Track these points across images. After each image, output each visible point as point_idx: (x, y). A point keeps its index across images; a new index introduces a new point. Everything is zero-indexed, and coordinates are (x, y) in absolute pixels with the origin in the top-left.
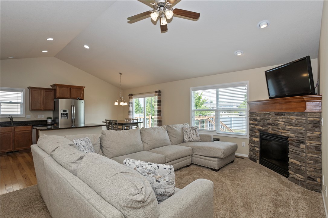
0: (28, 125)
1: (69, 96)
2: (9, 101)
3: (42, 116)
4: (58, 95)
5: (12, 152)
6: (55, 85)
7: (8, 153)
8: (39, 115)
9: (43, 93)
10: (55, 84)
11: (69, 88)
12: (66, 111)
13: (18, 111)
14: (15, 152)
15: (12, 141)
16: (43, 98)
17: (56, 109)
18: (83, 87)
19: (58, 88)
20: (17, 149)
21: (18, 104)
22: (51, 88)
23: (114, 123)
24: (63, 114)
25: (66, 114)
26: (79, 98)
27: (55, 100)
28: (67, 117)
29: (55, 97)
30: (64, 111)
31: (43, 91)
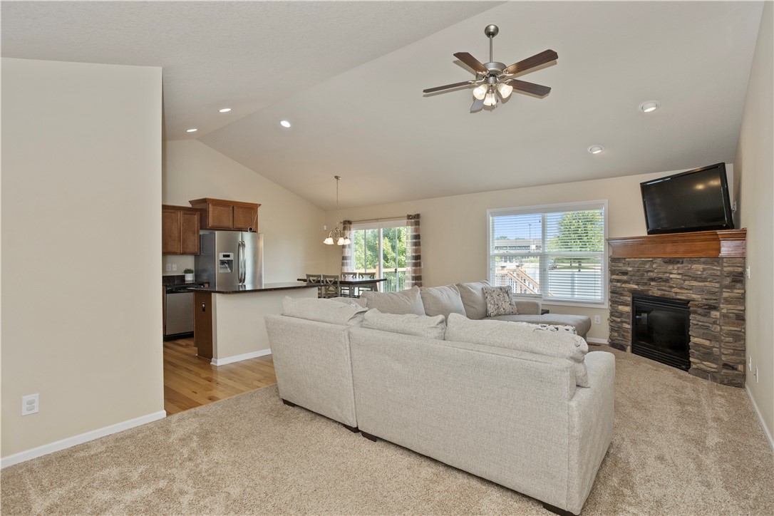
1: (231, 225)
3: (172, 267)
4: (211, 222)
6: (204, 201)
8: (167, 265)
9: (179, 217)
10: (204, 199)
11: (231, 208)
12: (228, 256)
18: (257, 204)
19: (211, 207)
22: (190, 206)
23: (331, 281)
24: (223, 262)
25: (230, 263)
26: (251, 229)
27: (202, 232)
28: (231, 269)
29: (203, 225)
30: (224, 256)
31: (180, 214)
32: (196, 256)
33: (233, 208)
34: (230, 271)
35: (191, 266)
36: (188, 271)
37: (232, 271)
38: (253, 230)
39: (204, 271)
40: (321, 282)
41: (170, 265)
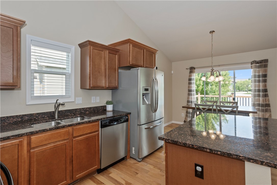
0: (95, 121)
3: (96, 100)
10: (129, 40)
12: (148, 90)
16: (105, 64)
20: (78, 176)
21: (62, 76)
30: (145, 90)
31: (106, 52)
33: (144, 50)
34: (148, 103)
36: (109, 103)
40: (213, 110)
41: (95, 97)
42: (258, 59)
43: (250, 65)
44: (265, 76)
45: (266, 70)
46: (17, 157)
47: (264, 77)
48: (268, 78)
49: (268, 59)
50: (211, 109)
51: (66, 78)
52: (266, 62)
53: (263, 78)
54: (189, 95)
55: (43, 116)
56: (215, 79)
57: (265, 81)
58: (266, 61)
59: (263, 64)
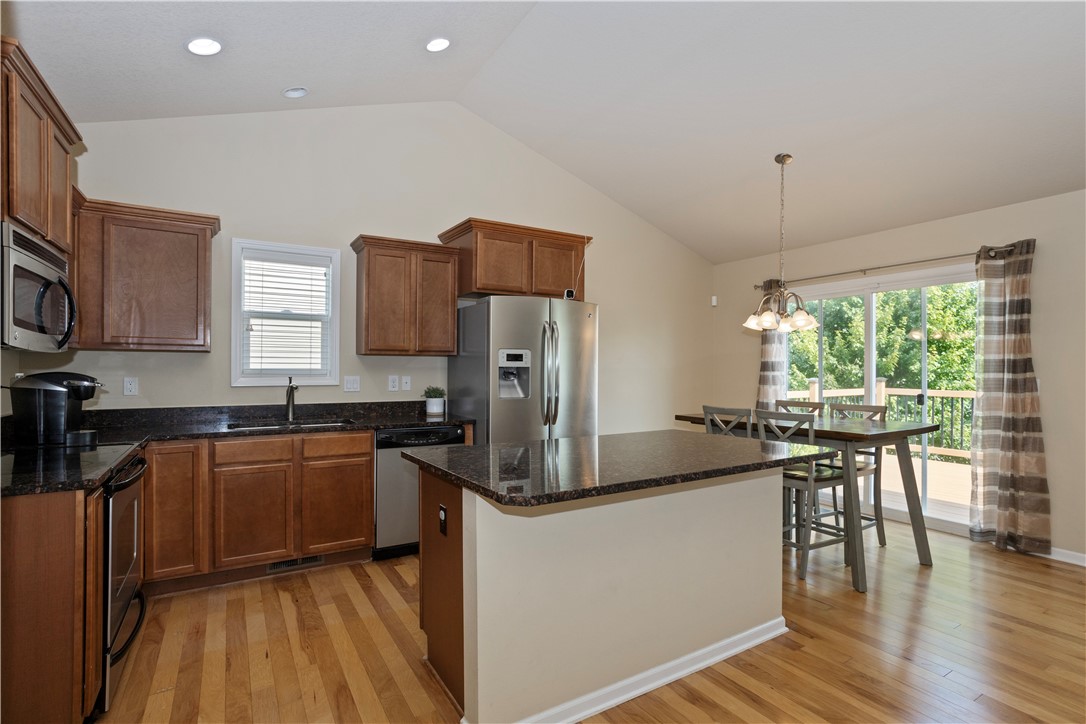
0: (359, 430)
1: (525, 281)
2: (279, 311)
3: (401, 383)
4: (481, 276)
5: (292, 563)
6: (468, 226)
7: (275, 565)
8: (391, 378)
9: (413, 267)
10: (469, 221)
11: (525, 245)
12: (518, 358)
13: (313, 355)
14: (306, 560)
15: (291, 508)
16: (413, 291)
17: (464, 351)
18: (583, 237)
19: (480, 242)
20: (315, 547)
21: (315, 324)
22: (438, 242)
23: (727, 423)
24: (506, 374)
25: (520, 373)
26: (570, 294)
27: (463, 303)
28: (525, 390)
29: (465, 287)
30: (511, 358)
31: (415, 259)
32: (452, 357)
33: (531, 244)
34: (522, 395)
35: (440, 382)
36: (433, 393)
37: (526, 394)
38: (575, 294)
39: (466, 392)
40: (749, 428)
41: (396, 377)
42: (1000, 241)
43: (971, 266)
44: (1022, 307)
45: (1024, 282)
46: (190, 475)
47: (1017, 314)
48: (1036, 317)
49: (1035, 241)
50: (745, 423)
51: (322, 328)
52: (1024, 251)
53: (1014, 317)
54: (763, 381)
55: (265, 413)
56: (775, 324)
57: (1021, 328)
58: (1028, 246)
59: (1016, 258)
